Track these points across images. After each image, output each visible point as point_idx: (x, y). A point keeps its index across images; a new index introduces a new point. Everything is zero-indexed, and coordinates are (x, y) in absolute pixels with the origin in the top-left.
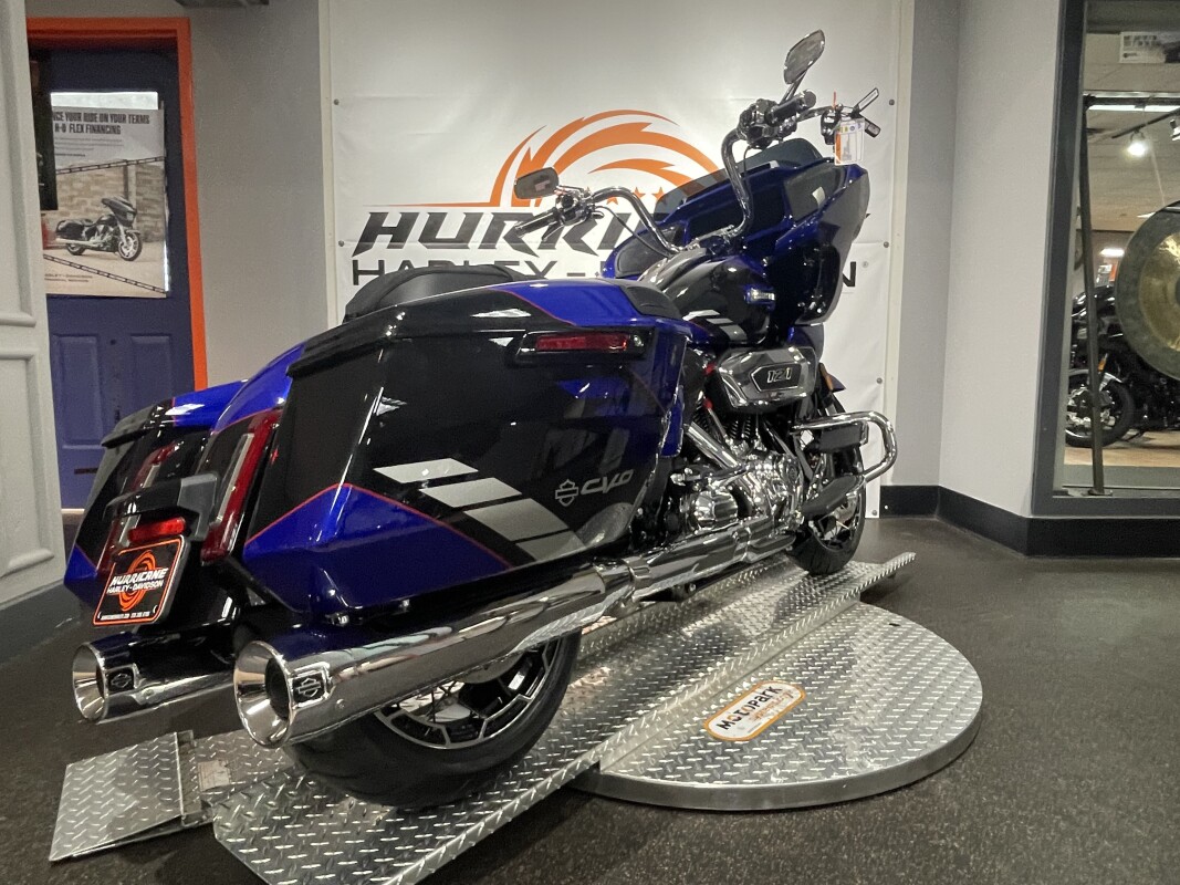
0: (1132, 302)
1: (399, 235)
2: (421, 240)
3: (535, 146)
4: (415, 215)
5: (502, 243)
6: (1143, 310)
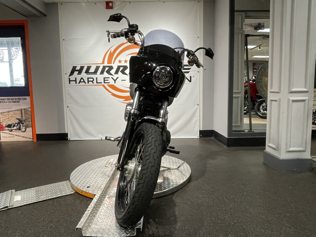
0: (261, 84)
1: (80, 72)
2: (86, 72)
3: (112, 50)
4: (84, 66)
5: (105, 73)
6: (263, 86)
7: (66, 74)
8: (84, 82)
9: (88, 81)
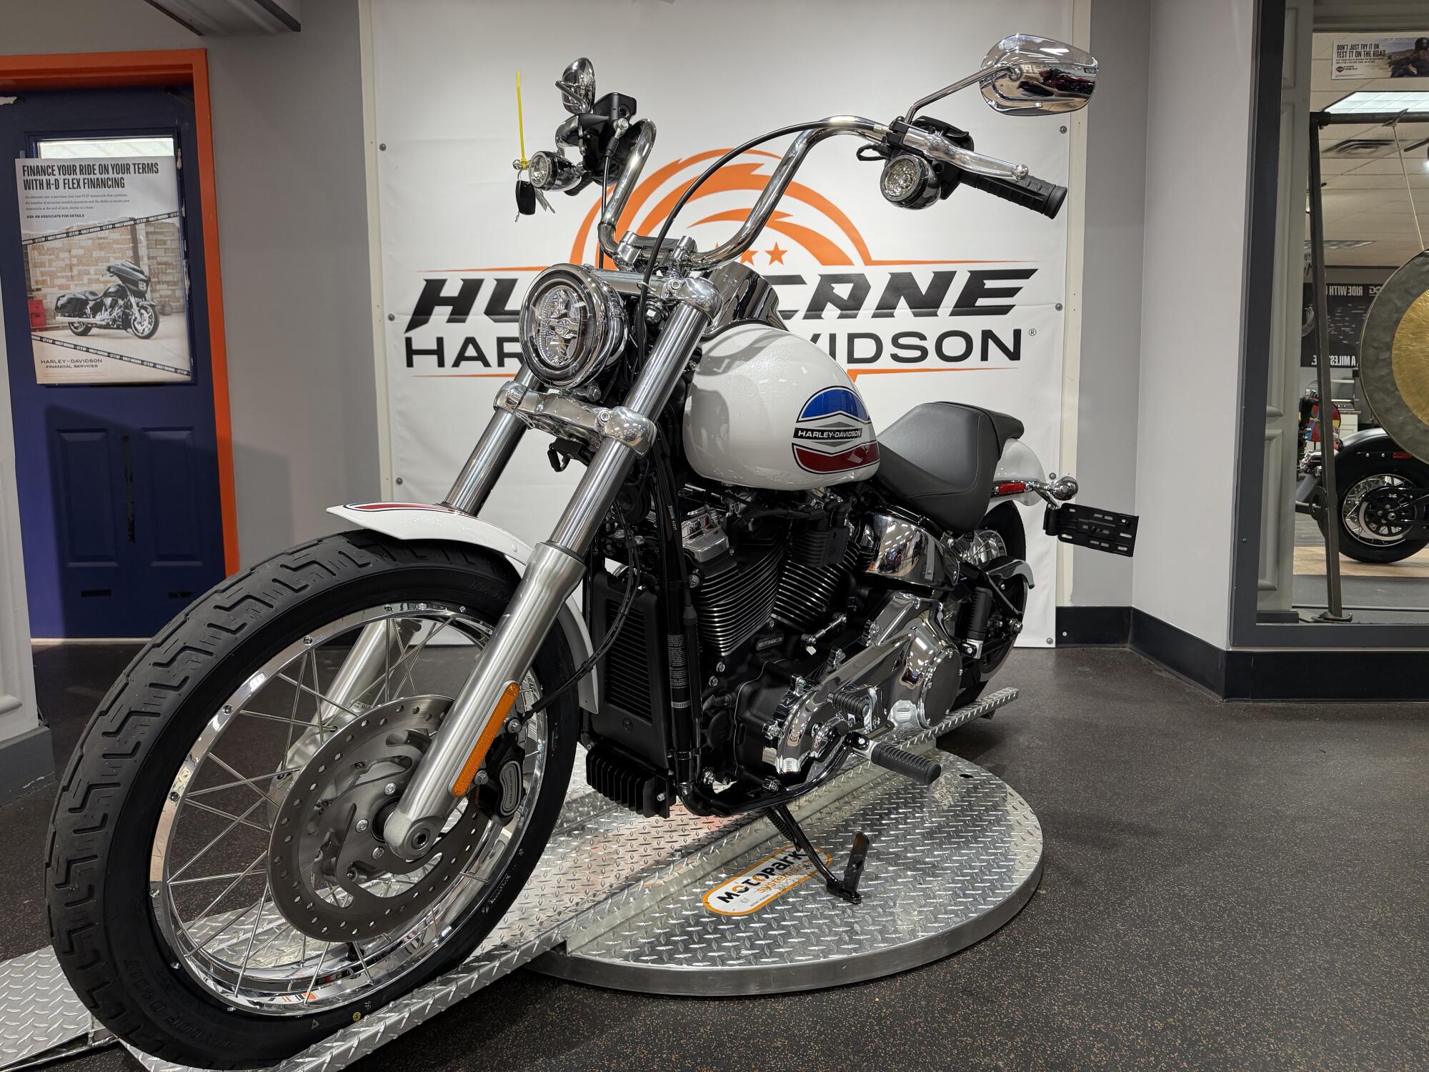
0: (1384, 371)
2: (487, 312)
4: (480, 282)
6: (1398, 382)
7: (391, 318)
8: (481, 357)
9: (502, 356)
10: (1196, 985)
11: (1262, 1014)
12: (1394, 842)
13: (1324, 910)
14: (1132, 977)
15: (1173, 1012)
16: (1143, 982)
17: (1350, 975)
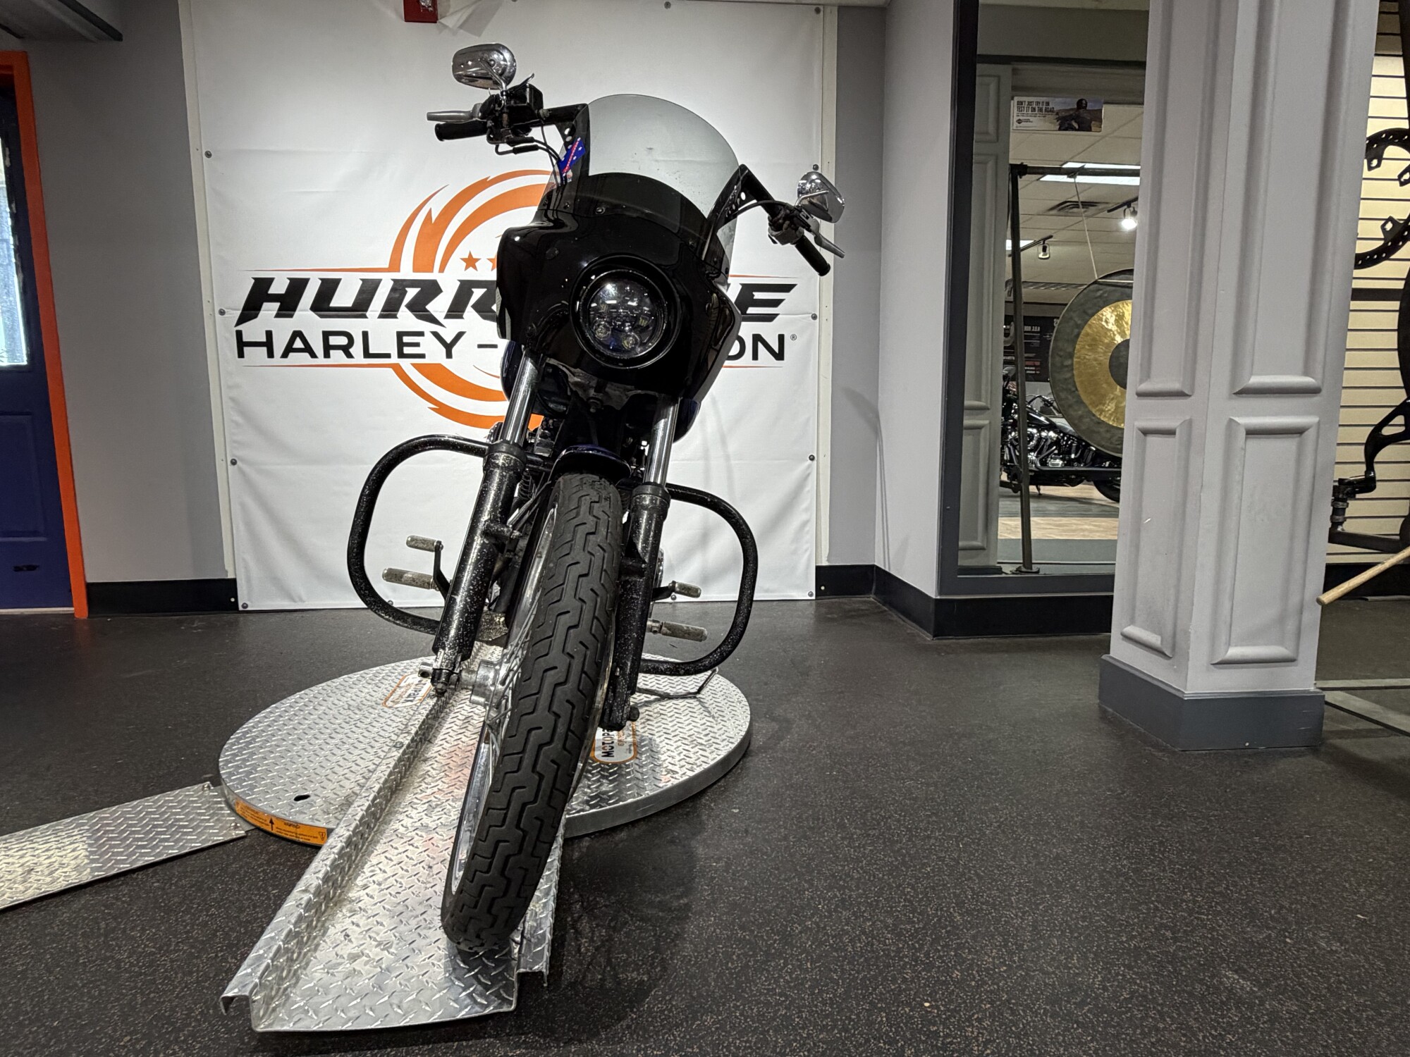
1: (288, 304)
2: (314, 308)
3: (436, 207)
4: (305, 282)
5: (404, 312)
6: (1078, 384)
7: (222, 313)
10: (841, 888)
11: (887, 912)
12: (1034, 752)
13: (964, 813)
14: (788, 885)
15: (813, 915)
16: (796, 889)
17: (969, 872)
